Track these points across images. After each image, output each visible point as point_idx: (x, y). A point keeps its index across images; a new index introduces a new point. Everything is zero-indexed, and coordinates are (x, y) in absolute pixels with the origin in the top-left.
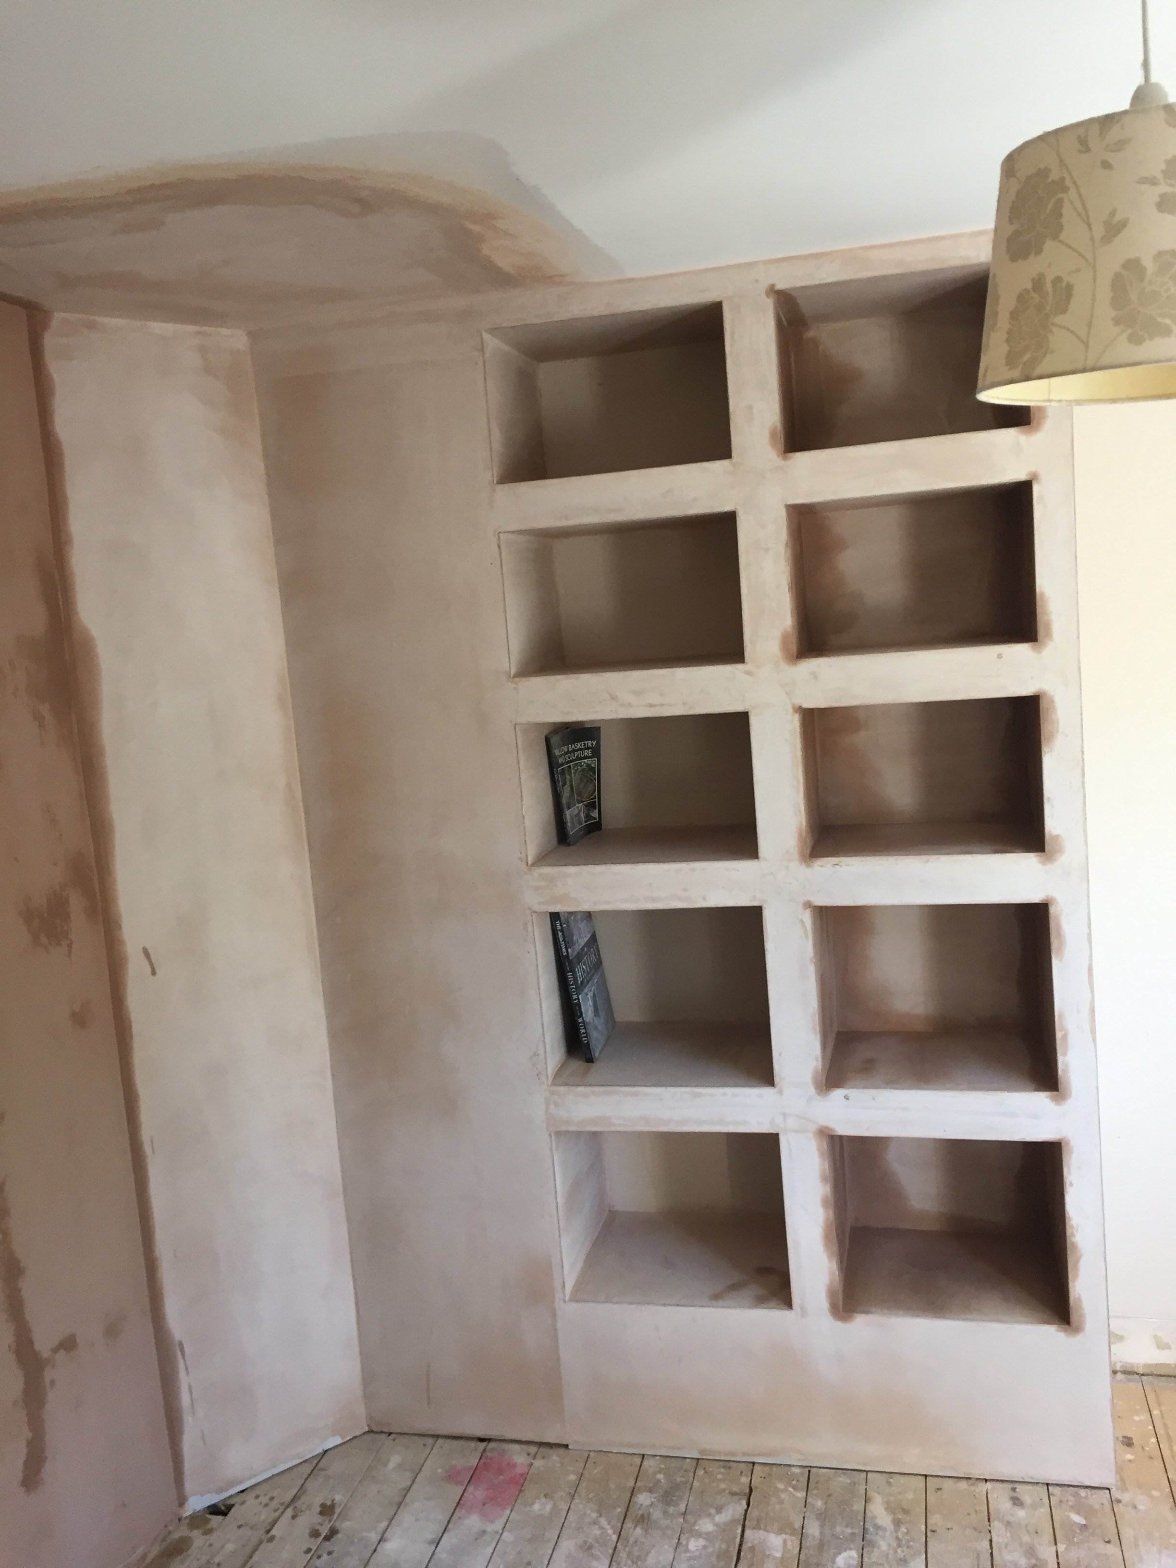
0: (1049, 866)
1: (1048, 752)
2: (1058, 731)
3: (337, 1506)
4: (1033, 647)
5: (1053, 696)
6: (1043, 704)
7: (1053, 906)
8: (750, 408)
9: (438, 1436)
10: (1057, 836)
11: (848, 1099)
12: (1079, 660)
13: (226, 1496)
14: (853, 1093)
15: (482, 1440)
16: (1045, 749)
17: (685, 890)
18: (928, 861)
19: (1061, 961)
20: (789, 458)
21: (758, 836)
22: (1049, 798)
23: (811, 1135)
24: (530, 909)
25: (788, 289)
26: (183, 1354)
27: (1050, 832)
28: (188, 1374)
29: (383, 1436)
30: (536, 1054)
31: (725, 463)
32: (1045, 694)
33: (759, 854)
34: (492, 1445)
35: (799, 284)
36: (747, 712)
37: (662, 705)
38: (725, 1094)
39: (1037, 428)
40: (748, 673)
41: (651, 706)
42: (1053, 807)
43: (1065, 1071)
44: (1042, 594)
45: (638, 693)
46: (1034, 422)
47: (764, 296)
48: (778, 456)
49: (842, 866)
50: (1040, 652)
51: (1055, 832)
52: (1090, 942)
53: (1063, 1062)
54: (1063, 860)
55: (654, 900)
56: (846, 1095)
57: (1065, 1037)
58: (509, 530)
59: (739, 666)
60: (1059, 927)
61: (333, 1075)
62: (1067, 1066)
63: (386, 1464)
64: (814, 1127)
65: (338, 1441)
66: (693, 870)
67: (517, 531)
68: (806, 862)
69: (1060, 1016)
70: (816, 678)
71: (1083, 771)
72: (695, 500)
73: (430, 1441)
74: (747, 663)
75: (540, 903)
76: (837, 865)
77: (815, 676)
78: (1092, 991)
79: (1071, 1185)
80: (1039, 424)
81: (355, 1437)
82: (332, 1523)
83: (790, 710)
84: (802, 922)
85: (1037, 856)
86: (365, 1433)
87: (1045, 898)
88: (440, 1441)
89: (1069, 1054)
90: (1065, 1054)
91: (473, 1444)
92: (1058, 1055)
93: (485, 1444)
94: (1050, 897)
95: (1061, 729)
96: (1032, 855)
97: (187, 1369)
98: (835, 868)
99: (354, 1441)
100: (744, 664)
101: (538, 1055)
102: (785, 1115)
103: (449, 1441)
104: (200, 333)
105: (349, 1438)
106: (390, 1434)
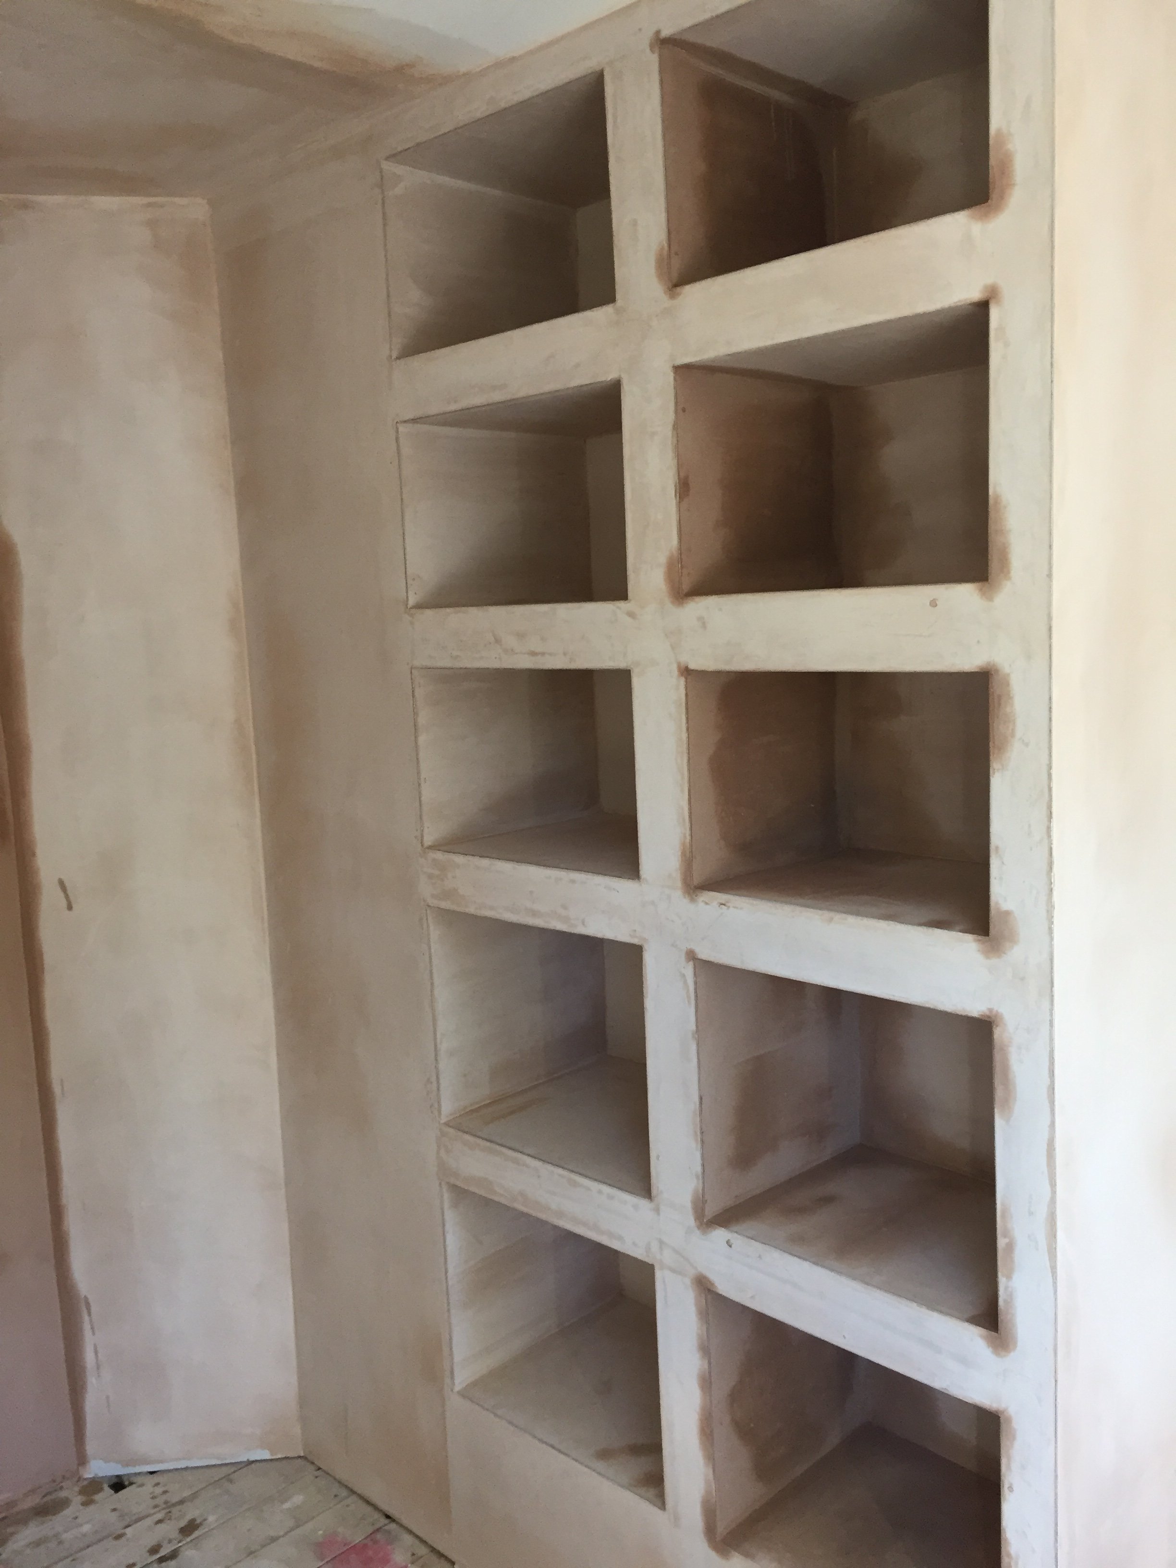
0: (994, 961)
1: (998, 770)
2: (1013, 735)
3: (203, 1527)
4: (981, 590)
5: (1008, 675)
6: (995, 688)
7: (998, 1028)
8: (635, 223)
9: (352, 1492)
10: (1008, 913)
11: (730, 1246)
12: (1050, 618)
13: (132, 1472)
14: (738, 1240)
15: (388, 1517)
16: (995, 765)
17: (565, 907)
18: (831, 920)
19: (1008, 1121)
20: (679, 294)
21: (639, 845)
22: (997, 848)
23: (688, 1281)
24: (424, 901)
25: (674, 34)
26: (89, 1314)
27: (997, 903)
28: (94, 1334)
29: (312, 1467)
30: (429, 1081)
31: (608, 309)
32: (997, 671)
33: (640, 872)
34: (393, 1526)
35: (688, 23)
36: (630, 671)
37: (543, 654)
38: (600, 1192)
39: (998, 208)
40: (631, 615)
41: (533, 654)
42: (1003, 863)
43: (1009, 1302)
44: (997, 498)
45: (521, 636)
46: (994, 195)
47: (648, 50)
48: (665, 293)
49: (729, 907)
50: (990, 599)
51: (1005, 906)
52: (1052, 1102)
53: (1006, 1288)
54: (1015, 953)
55: (534, 913)
56: (729, 1240)
57: (1010, 1247)
58: (407, 418)
59: (621, 604)
60: (1006, 1068)
61: (278, 1054)
62: (1011, 1296)
63: (283, 1502)
64: (692, 1272)
65: (266, 1455)
66: (573, 881)
67: (413, 420)
68: (689, 894)
69: (1004, 1211)
70: (704, 626)
71: (1050, 807)
72: (577, 365)
73: (344, 1493)
74: (631, 600)
75: (433, 896)
76: (724, 905)
77: (703, 623)
78: (1053, 1184)
79: (1011, 1489)
80: (1002, 197)
81: (286, 1458)
82: (180, 1544)
83: (676, 672)
84: (683, 976)
85: (979, 940)
86: (300, 1457)
87: (988, 1013)
88: (354, 1498)
89: (1016, 1276)
90: (1009, 1277)
91: (377, 1515)
92: (1000, 1275)
93: (387, 1521)
94: (994, 1012)
95: (1019, 733)
96: (969, 937)
97: (92, 1328)
98: (721, 908)
99: (284, 1462)
100: (627, 601)
101: (432, 1083)
102: (661, 1243)
103: (360, 1502)
104: (149, 205)
105: (279, 1456)
106: (319, 1469)
